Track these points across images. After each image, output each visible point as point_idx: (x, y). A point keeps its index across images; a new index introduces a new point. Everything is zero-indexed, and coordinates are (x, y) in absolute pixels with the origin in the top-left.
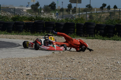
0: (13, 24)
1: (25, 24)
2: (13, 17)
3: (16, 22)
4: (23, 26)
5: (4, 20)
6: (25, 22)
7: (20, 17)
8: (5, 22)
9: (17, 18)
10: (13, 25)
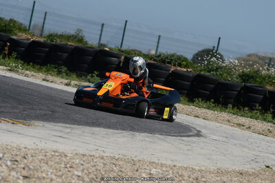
0: (239, 89)
1: (267, 94)
2: (243, 72)
3: (248, 84)
4: (262, 96)
5: (221, 75)
6: (269, 88)
7: (261, 76)
8: (222, 81)
9: (252, 77)
10: (239, 92)
